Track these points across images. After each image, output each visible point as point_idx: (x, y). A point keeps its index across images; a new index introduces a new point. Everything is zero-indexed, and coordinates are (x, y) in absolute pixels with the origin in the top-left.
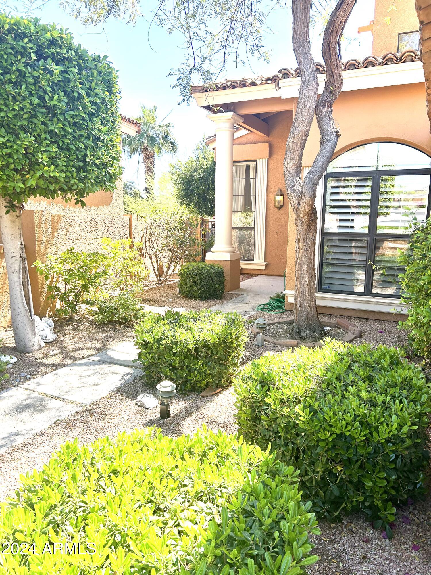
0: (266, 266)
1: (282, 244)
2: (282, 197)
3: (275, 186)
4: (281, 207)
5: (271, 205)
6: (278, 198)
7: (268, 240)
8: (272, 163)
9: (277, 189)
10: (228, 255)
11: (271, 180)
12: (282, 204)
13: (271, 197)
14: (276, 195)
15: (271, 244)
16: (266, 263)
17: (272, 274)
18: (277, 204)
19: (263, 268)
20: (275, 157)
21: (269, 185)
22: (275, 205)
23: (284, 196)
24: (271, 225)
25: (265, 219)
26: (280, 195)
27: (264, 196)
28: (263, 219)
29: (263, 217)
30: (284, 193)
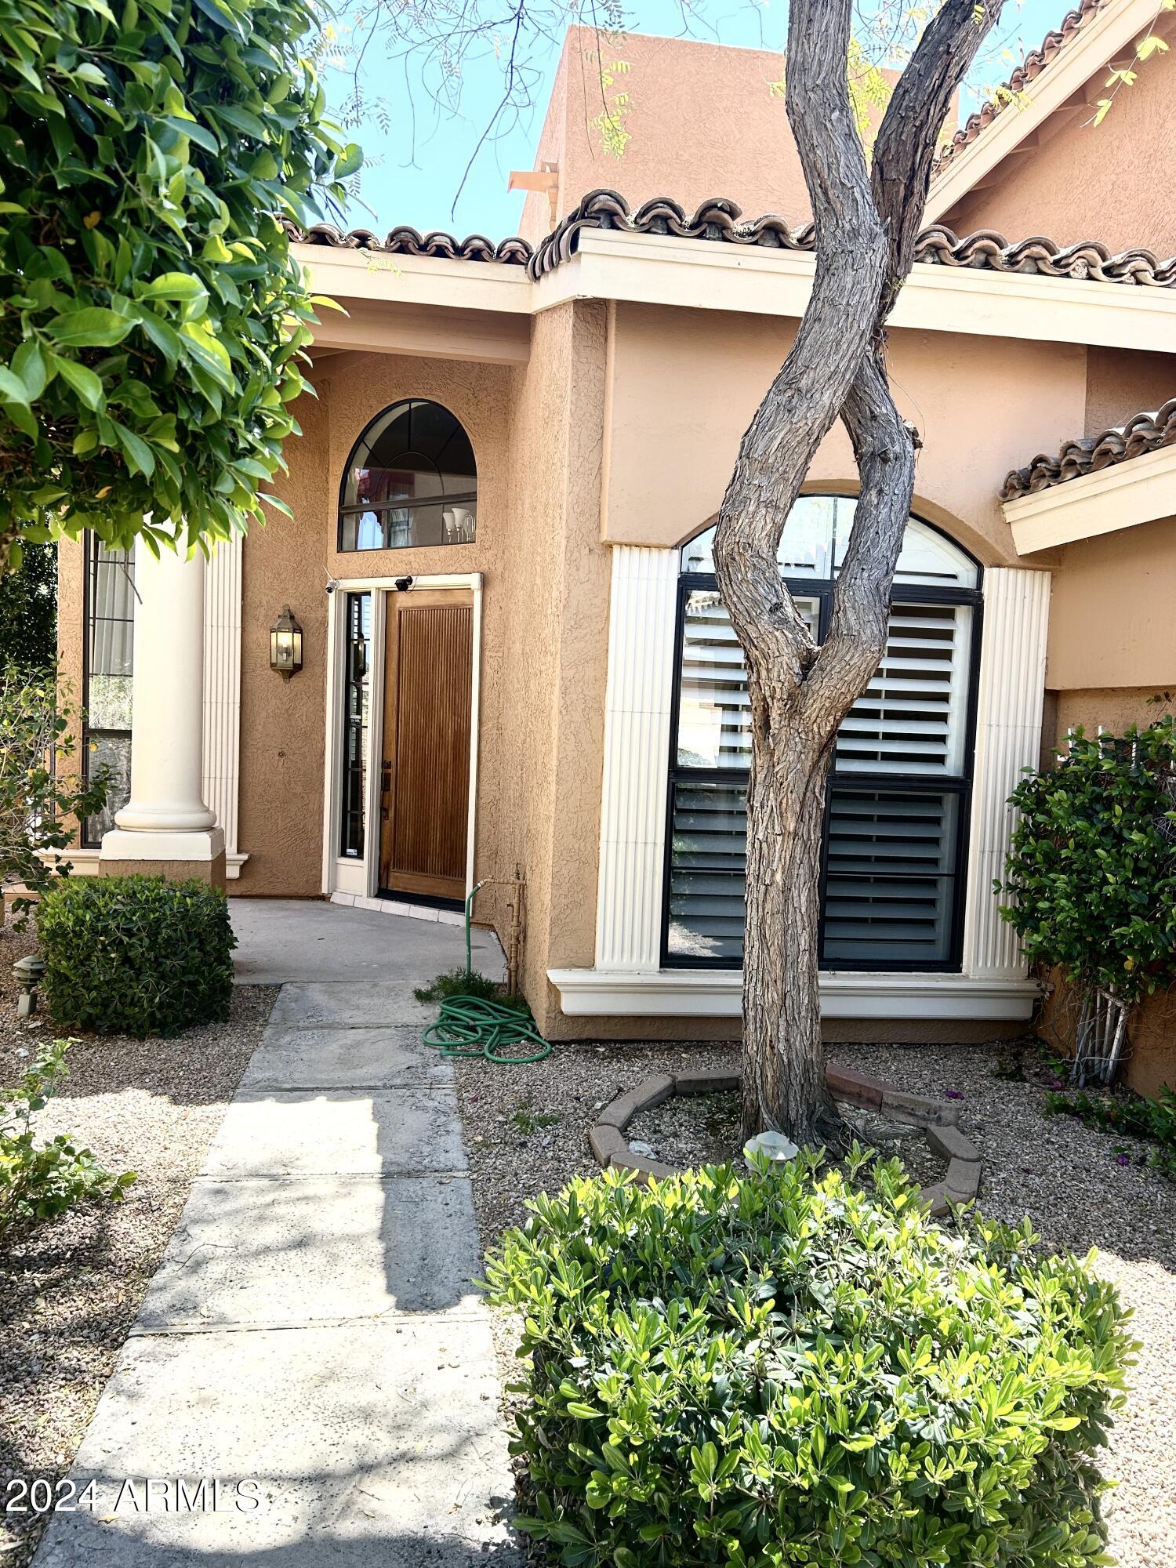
0: (245, 866)
1: (299, 790)
2: (298, 637)
3: (271, 602)
4: (292, 671)
5: (261, 660)
6: (285, 639)
7: (248, 779)
9: (280, 612)
11: (258, 579)
12: (298, 661)
13: (257, 634)
14: (276, 630)
15: (260, 790)
16: (243, 857)
17: (266, 891)
18: (282, 658)
19: (236, 872)
21: (249, 594)
22: (274, 661)
23: (305, 635)
24: (260, 728)
25: (238, 705)
26: (294, 631)
27: (232, 629)
28: (231, 705)
29: (231, 701)
30: (302, 626)
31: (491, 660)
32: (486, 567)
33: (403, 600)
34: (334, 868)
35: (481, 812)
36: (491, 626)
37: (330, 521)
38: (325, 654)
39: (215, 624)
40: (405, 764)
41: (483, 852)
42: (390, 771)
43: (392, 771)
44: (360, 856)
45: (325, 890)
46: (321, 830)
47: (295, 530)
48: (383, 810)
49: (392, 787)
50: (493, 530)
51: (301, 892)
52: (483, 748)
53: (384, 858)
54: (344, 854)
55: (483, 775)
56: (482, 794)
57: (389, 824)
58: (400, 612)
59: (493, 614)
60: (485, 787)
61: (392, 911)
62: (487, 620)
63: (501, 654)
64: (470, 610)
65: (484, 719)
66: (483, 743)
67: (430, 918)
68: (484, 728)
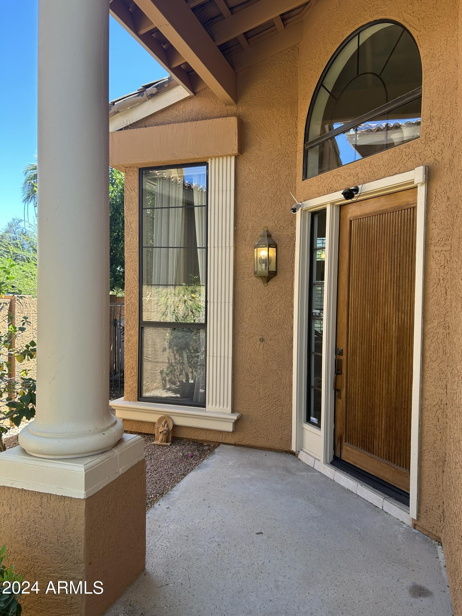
0: (236, 423)
1: (274, 368)
2: (272, 252)
3: (254, 226)
4: (270, 276)
5: (246, 270)
6: (263, 253)
7: (239, 359)
8: (247, 168)
9: (261, 233)
12: (273, 268)
13: (245, 250)
14: (257, 246)
15: (247, 367)
16: (235, 417)
17: (253, 443)
18: (262, 268)
19: (229, 427)
20: (253, 152)
21: (240, 221)
22: (256, 270)
23: (279, 249)
24: (247, 320)
25: (231, 304)
26: (270, 246)
27: (228, 248)
28: (227, 304)
29: (227, 301)
30: (277, 242)
31: (436, 255)
32: (432, 159)
33: (354, 211)
34: (301, 431)
35: (426, 413)
36: (437, 219)
37: (298, 158)
38: (293, 262)
39: (216, 245)
40: (354, 352)
41: (427, 456)
42: (341, 358)
43: (344, 358)
44: (318, 426)
45: (294, 449)
46: (291, 400)
47: (272, 168)
48: (337, 390)
49: (344, 371)
50: (440, 118)
51: (277, 447)
52: (427, 347)
53: (338, 431)
54: (308, 420)
55: (427, 374)
56: (427, 394)
57: (341, 402)
58: (351, 221)
59: (440, 206)
60: (430, 389)
61: (342, 484)
62: (432, 213)
63: (448, 248)
64: (414, 208)
65: (429, 316)
66: (428, 342)
67: (376, 503)
68: (429, 327)
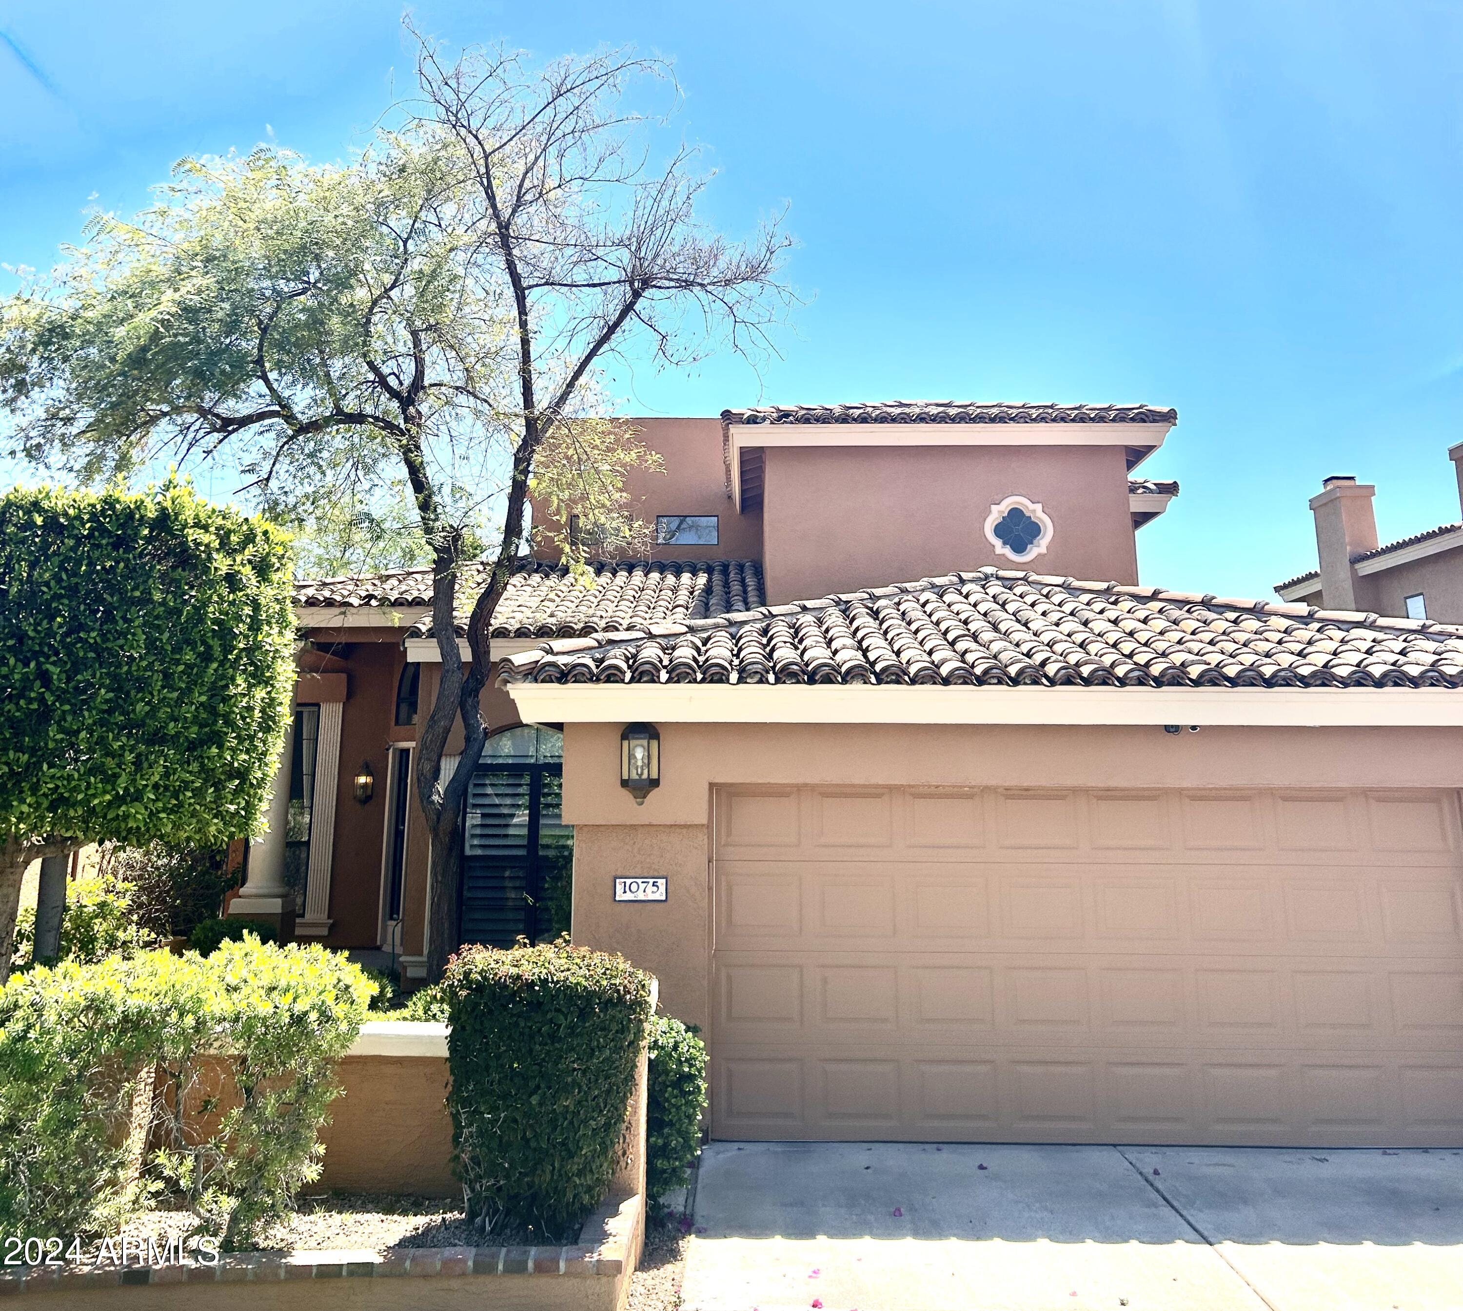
0: (332, 928)
1: (366, 877)
2: (370, 779)
3: (356, 758)
6: (363, 780)
7: (336, 871)
8: (351, 711)
9: (361, 764)
10: (279, 901)
11: (349, 744)
12: (370, 794)
14: (357, 775)
15: (344, 877)
17: (343, 945)
18: (359, 793)
19: (325, 931)
20: (357, 699)
21: (344, 754)
22: (355, 795)
23: (375, 777)
25: (333, 824)
26: (368, 775)
28: (329, 824)
29: (329, 821)
30: (373, 772)
34: (385, 928)
38: (385, 789)
45: (379, 943)
46: (378, 903)
51: (365, 945)
54: (391, 918)
